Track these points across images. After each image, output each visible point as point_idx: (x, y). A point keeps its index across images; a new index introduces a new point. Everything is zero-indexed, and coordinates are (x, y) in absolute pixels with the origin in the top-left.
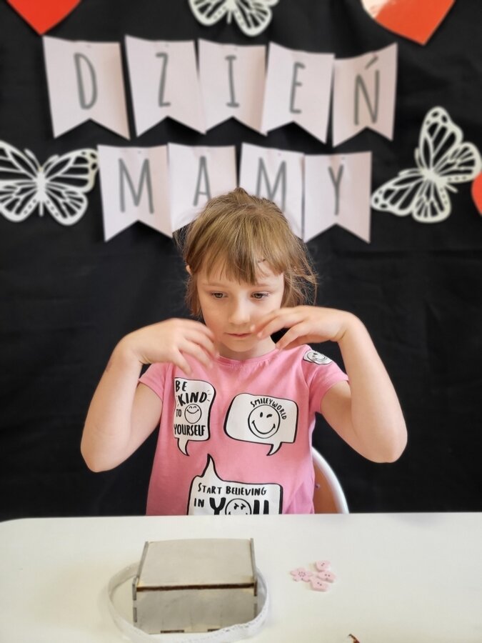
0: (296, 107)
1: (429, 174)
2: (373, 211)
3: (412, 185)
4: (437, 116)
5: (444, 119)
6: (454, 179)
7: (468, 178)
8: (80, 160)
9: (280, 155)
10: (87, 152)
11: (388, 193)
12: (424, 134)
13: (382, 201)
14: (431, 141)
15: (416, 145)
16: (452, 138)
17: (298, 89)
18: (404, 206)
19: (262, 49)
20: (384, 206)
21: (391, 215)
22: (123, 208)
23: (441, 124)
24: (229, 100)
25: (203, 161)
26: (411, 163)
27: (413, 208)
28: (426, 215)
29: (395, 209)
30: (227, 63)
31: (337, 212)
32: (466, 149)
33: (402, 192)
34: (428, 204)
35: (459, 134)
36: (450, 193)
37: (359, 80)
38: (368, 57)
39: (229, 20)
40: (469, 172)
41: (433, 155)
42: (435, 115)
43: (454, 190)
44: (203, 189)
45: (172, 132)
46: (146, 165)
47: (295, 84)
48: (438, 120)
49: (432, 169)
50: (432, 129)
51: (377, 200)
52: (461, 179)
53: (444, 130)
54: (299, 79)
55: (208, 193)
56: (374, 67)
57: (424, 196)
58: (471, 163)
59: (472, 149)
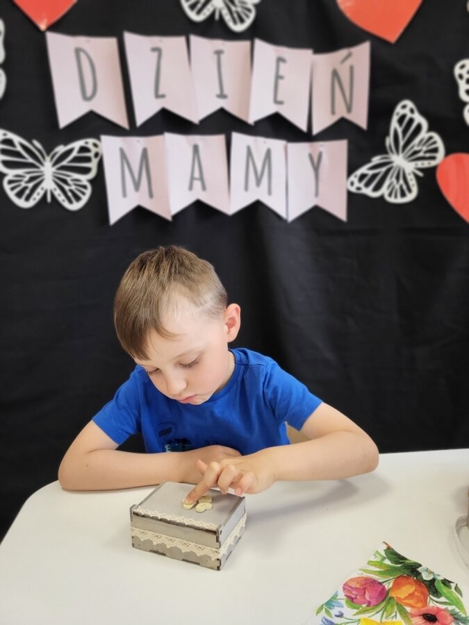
0: (280, 98)
1: (398, 160)
2: (350, 194)
3: (383, 170)
4: (405, 108)
5: (412, 111)
6: (420, 164)
7: (433, 163)
8: (84, 149)
9: (265, 142)
10: (90, 142)
11: (362, 177)
12: (394, 124)
13: (357, 184)
14: (400, 130)
15: (387, 134)
16: (419, 128)
17: (281, 82)
18: (377, 188)
19: (247, 44)
20: (359, 189)
22: (125, 195)
23: (409, 115)
24: (218, 92)
25: (196, 149)
26: (382, 150)
27: (384, 191)
28: (396, 197)
29: (368, 191)
30: (215, 57)
31: (317, 194)
32: (431, 138)
33: (374, 176)
34: (397, 187)
35: (425, 125)
37: (335, 74)
38: (343, 53)
39: (217, 17)
40: (433, 158)
41: (402, 143)
42: (404, 107)
43: (420, 174)
44: (197, 175)
45: (168, 122)
46: (145, 154)
47: (278, 77)
48: (407, 111)
49: (401, 155)
50: (401, 120)
51: (352, 184)
52: (426, 164)
53: (411, 121)
54: (281, 73)
55: (201, 179)
56: (348, 63)
57: (394, 180)
58: (436, 150)
59: (437, 137)
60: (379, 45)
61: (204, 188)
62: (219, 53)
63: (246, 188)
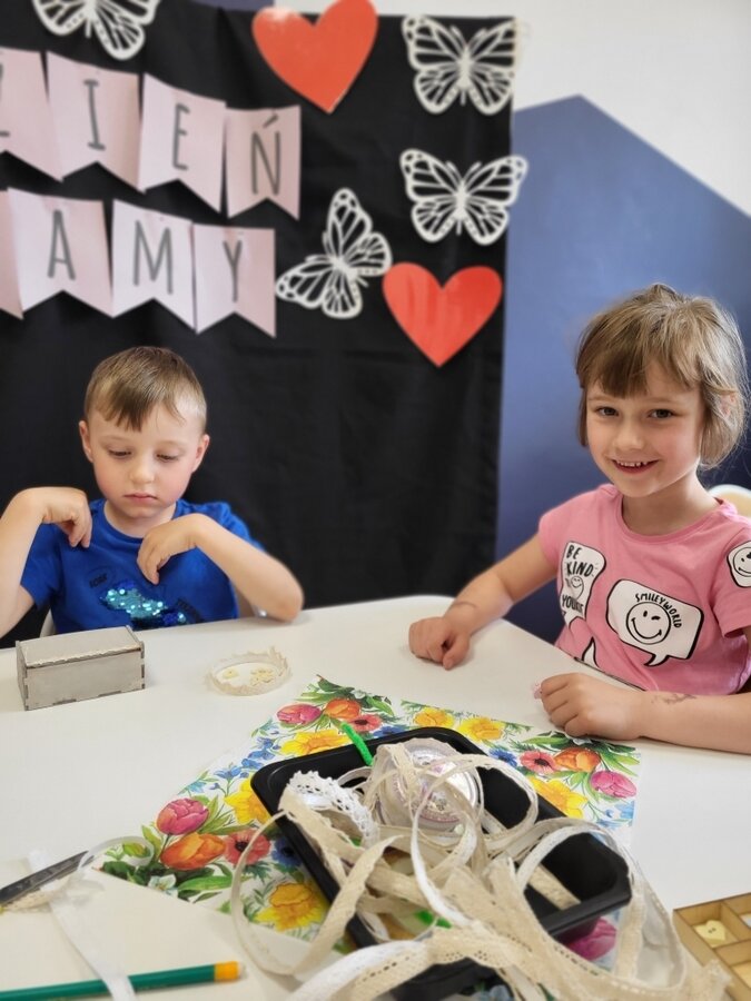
0: (181, 161)
1: (338, 263)
2: (279, 301)
3: (320, 273)
4: (344, 198)
5: (353, 203)
6: (365, 271)
7: (379, 272)
9: (162, 220)
11: (294, 281)
12: (332, 217)
13: (288, 289)
14: (339, 226)
15: (323, 227)
16: (361, 226)
17: (182, 138)
18: (313, 297)
19: (132, 79)
20: (290, 295)
21: (298, 307)
23: (350, 209)
24: (91, 139)
25: (58, 217)
26: (318, 248)
27: (322, 301)
28: (336, 309)
29: (302, 300)
30: (86, 88)
31: (235, 298)
32: (375, 240)
33: (309, 281)
34: (338, 297)
35: (369, 223)
36: (361, 287)
37: (256, 139)
38: (266, 114)
39: (88, 33)
40: (379, 265)
41: (342, 242)
42: (344, 197)
43: (365, 284)
44: (60, 254)
47: (179, 132)
48: (346, 203)
49: (342, 257)
50: (341, 212)
51: (282, 288)
52: (371, 272)
53: (352, 216)
54: (183, 126)
55: (68, 261)
56: (273, 128)
57: (334, 288)
58: (381, 256)
59: (382, 240)
60: (311, 113)
61: (72, 275)
62: (91, 84)
63: (136, 281)
